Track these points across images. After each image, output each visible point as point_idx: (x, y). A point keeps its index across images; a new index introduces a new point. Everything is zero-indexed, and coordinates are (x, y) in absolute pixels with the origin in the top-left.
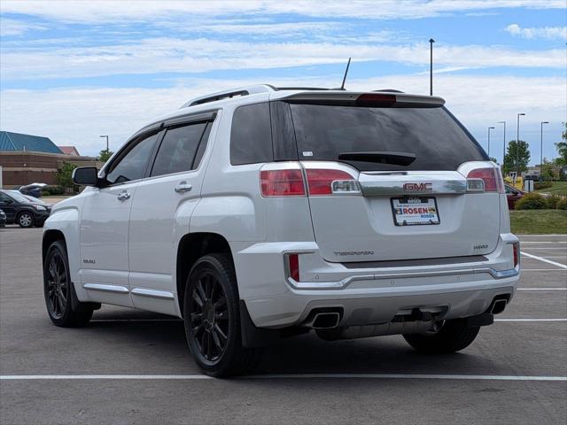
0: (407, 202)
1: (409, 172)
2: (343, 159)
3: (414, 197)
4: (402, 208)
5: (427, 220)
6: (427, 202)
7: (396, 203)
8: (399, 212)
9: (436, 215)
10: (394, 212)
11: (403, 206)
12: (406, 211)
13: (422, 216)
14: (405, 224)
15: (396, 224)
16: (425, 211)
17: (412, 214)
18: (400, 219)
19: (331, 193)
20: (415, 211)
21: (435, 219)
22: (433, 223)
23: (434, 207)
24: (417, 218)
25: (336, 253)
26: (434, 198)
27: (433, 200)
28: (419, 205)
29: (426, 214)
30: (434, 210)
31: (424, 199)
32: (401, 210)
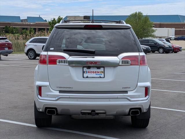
0: (90, 69)
2: (65, 51)
3: (93, 67)
4: (87, 71)
5: (99, 76)
6: (100, 69)
7: (85, 69)
9: (103, 74)
10: (84, 72)
11: (88, 70)
12: (89, 72)
13: (96, 75)
14: (87, 77)
15: (83, 77)
17: (92, 73)
18: (85, 75)
19: (56, 64)
20: (93, 72)
21: (103, 76)
22: (100, 77)
23: (103, 71)
24: (94, 75)
25: (57, 87)
26: (104, 67)
27: (103, 68)
28: (95, 70)
29: (98, 73)
30: (103, 72)
31: (98, 68)
32: (87, 72)
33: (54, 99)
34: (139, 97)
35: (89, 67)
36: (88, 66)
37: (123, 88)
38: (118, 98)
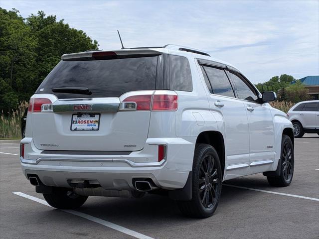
0: (81, 117)
1: (94, 99)
3: (86, 114)
5: (90, 128)
6: (94, 117)
7: (75, 117)
8: (75, 123)
9: (97, 125)
10: (72, 122)
11: (78, 119)
12: (79, 122)
13: (88, 125)
14: (76, 130)
15: (71, 129)
16: (91, 122)
17: (83, 124)
18: (74, 127)
19: (40, 111)
20: (85, 122)
21: (96, 128)
22: (93, 130)
23: (98, 119)
24: (85, 126)
25: (41, 145)
26: (100, 114)
27: (98, 115)
28: (88, 118)
29: (91, 124)
30: (97, 122)
31: (92, 115)
32: (76, 121)
33: (35, 162)
34: (147, 160)
35: (80, 115)
36: (79, 112)
37: (125, 146)
38: (113, 161)
